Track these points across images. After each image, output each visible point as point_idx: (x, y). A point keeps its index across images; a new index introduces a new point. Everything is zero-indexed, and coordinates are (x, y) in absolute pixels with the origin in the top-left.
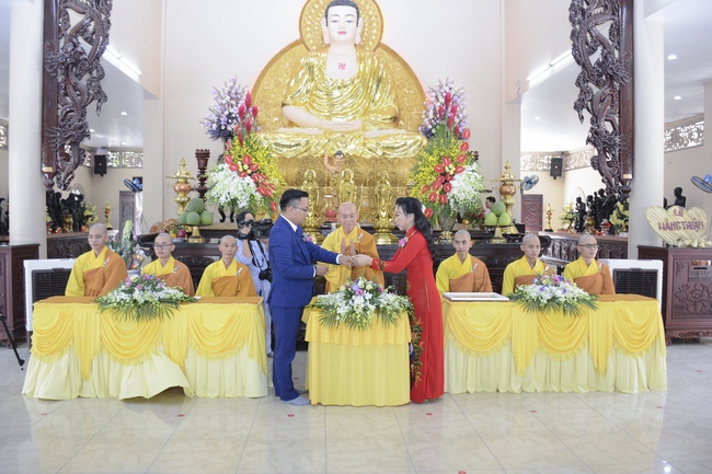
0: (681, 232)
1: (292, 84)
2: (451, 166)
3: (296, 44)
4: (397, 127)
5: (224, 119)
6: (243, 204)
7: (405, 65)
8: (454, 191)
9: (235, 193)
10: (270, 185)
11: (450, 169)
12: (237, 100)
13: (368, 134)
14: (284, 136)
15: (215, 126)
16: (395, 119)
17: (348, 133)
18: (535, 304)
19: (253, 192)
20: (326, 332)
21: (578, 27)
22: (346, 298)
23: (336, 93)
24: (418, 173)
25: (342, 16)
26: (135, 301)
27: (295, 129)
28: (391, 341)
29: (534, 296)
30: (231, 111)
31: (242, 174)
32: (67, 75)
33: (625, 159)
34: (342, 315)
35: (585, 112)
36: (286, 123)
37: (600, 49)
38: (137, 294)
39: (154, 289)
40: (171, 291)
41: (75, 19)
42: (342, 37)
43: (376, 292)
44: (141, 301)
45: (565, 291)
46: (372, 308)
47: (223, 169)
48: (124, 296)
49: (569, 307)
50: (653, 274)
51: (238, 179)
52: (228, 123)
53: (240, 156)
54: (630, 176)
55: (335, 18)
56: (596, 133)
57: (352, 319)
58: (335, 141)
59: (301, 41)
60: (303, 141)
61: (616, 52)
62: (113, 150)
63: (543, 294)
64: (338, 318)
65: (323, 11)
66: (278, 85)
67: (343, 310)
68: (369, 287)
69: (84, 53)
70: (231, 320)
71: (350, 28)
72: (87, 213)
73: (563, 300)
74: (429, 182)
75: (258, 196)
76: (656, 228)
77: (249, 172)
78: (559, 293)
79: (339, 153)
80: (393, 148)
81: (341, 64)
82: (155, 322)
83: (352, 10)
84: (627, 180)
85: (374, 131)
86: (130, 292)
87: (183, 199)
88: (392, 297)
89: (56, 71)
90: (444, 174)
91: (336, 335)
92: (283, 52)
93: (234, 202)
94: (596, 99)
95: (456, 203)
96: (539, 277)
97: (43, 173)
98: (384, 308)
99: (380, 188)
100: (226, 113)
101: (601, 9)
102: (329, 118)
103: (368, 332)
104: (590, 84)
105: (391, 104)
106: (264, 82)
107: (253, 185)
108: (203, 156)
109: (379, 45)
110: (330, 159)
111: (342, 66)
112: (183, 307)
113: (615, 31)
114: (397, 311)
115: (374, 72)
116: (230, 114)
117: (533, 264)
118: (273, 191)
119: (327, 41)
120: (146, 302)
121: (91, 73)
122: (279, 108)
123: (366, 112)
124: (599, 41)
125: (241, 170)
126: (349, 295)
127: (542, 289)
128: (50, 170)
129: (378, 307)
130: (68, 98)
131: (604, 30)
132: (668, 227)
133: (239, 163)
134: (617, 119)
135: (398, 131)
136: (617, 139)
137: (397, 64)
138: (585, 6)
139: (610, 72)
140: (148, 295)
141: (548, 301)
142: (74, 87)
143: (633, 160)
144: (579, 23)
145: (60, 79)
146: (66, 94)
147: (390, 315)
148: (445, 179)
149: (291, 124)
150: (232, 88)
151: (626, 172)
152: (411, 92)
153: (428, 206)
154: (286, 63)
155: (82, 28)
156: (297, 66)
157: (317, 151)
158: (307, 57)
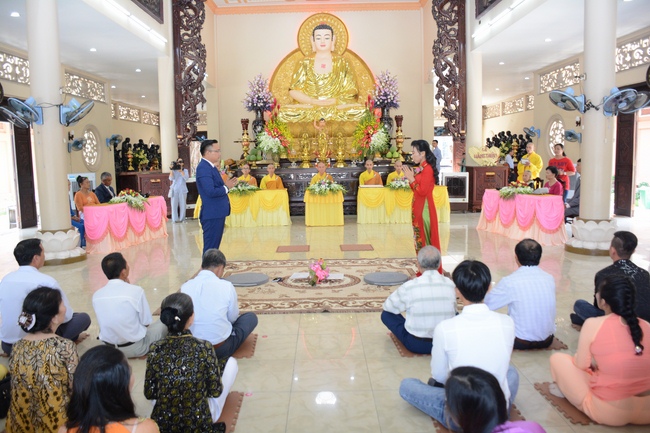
0: (486, 159)
1: (295, 76)
3: (296, 51)
4: (356, 102)
5: (255, 100)
6: (275, 151)
7: (362, 62)
8: (372, 142)
9: (271, 146)
10: (287, 141)
11: (371, 131)
12: (262, 88)
13: (339, 107)
14: (291, 109)
15: (250, 104)
16: (356, 97)
17: (327, 106)
18: (393, 188)
19: (279, 145)
20: (311, 198)
21: (437, 57)
23: (321, 83)
25: (323, 36)
26: (239, 190)
27: (297, 105)
28: (336, 201)
29: (394, 185)
31: (274, 137)
32: (187, 90)
33: (462, 123)
34: (317, 192)
35: (441, 100)
36: (292, 101)
37: (449, 68)
38: (239, 187)
41: (189, 63)
42: (323, 48)
43: (330, 183)
44: (241, 190)
46: (328, 189)
47: (264, 135)
50: (464, 178)
51: (272, 139)
52: (258, 102)
53: (272, 128)
54: (464, 132)
55: (319, 37)
56: (446, 110)
57: (320, 193)
58: (320, 111)
59: (299, 50)
60: (302, 113)
61: (457, 69)
66: (286, 76)
67: (317, 190)
69: (194, 79)
70: (276, 196)
71: (328, 43)
74: (361, 138)
75: (282, 147)
76: (473, 158)
77: (277, 135)
78: (403, 183)
79: (322, 119)
80: (354, 115)
81: (323, 64)
82: (247, 197)
83: (328, 32)
84: (462, 133)
85: (343, 105)
87: (246, 149)
88: (336, 185)
89: (181, 89)
90: (368, 134)
91: (315, 199)
92: (288, 56)
93: (271, 150)
94: (447, 93)
95: (373, 147)
97: (177, 138)
98: (333, 189)
100: (257, 96)
101: (449, 47)
102: (316, 98)
103: (327, 198)
104: (443, 86)
105: (353, 87)
106: (278, 75)
107: (279, 142)
108: (245, 123)
109: (347, 50)
110: (317, 123)
111: (323, 66)
113: (456, 59)
114: (338, 190)
115: (343, 68)
116: (259, 96)
117: (399, 173)
118: (289, 144)
119: (314, 50)
120: (243, 190)
121: (198, 89)
122: (287, 91)
123: (339, 93)
124: (448, 63)
125: (273, 135)
126: (320, 184)
127: (397, 183)
129: (330, 189)
130: (187, 102)
131: (450, 59)
132: (478, 156)
133: (272, 132)
135: (357, 104)
136: (458, 113)
137: (358, 61)
138: (440, 46)
139: (453, 79)
140: (244, 188)
141: (399, 187)
142: (190, 96)
143: (466, 123)
144: (438, 55)
145: (183, 92)
146: (186, 100)
147: (335, 192)
148: (369, 136)
149: (295, 101)
150: (259, 81)
151: (463, 129)
152: (366, 78)
153: (360, 150)
154: (290, 63)
155: (192, 67)
156: (298, 65)
157: (310, 118)
158: (303, 60)
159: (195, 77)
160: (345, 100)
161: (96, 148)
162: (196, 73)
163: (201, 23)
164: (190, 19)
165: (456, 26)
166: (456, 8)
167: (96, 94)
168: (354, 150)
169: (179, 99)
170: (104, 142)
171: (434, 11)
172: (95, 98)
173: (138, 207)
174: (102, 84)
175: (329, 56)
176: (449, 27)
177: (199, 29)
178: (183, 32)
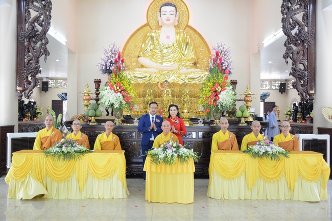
1: (143, 46)
2: (219, 87)
3: (145, 26)
4: (196, 68)
5: (108, 64)
6: (116, 106)
8: (220, 100)
9: (113, 101)
10: (130, 97)
11: (219, 89)
12: (115, 54)
13: (181, 72)
14: (139, 73)
15: (104, 68)
16: (195, 64)
17: (170, 71)
18: (256, 155)
19: (122, 100)
20: (154, 166)
21: (285, 16)
22: (163, 150)
23: (165, 51)
24: (203, 91)
25: (168, 11)
26: (63, 152)
27: (144, 69)
28: (185, 171)
29: (256, 150)
30: (112, 60)
31: (117, 91)
32: (30, 42)
33: (311, 83)
34: (162, 158)
35: (289, 59)
36: (140, 66)
37: (297, 27)
38: (64, 148)
39: (72, 146)
40: (81, 147)
42: (168, 22)
43: (178, 147)
44: (66, 151)
45: (272, 148)
46: (176, 155)
47: (107, 89)
48: (57, 149)
49: (274, 156)
50: (325, 142)
52: (111, 66)
53: (115, 83)
54: (313, 92)
55: (165, 13)
56: (295, 70)
57: (166, 160)
58: (164, 75)
60: (148, 75)
61: (306, 28)
62: (52, 79)
63: (261, 149)
64: (159, 160)
65: (159, 9)
67: (162, 156)
68: (175, 145)
69: (38, 31)
70: (109, 161)
71: (172, 18)
72: (38, 111)
73: (271, 153)
74: (208, 96)
75: (124, 102)
76: (327, 119)
77: (120, 90)
78: (269, 149)
79: (166, 81)
80: (194, 79)
81: (168, 36)
82: (72, 161)
83: (173, 9)
84: (311, 94)
85: (184, 70)
86: (61, 147)
87: (87, 104)
88: (185, 150)
89: (24, 40)
90: (216, 91)
91: (159, 168)
92: (138, 30)
93: (112, 105)
94: (295, 53)
95: (221, 106)
96: (259, 141)
97: (17, 90)
98: (182, 155)
99: (184, 98)
100: (110, 61)
101: (298, 6)
102: (161, 63)
103: (174, 167)
104: (292, 45)
105: (193, 56)
106: (129, 45)
107: (121, 97)
108: (98, 83)
109: (187, 26)
110: (161, 84)
111: (168, 37)
112: (86, 155)
113: (305, 17)
114: (188, 157)
115: (184, 40)
116: (112, 61)
117: (257, 136)
118: (131, 100)
119: (160, 24)
120: (68, 152)
121: (42, 41)
122: (136, 58)
123: (180, 60)
124: (297, 23)
125: (116, 89)
126: (165, 149)
127: (260, 147)
128: (21, 89)
129: (178, 155)
130: (30, 53)
131: (299, 17)
133: (115, 86)
134: (306, 63)
135: (196, 70)
136: (306, 73)
137: (196, 35)
138: (290, 5)
139: (302, 38)
140: (69, 149)
141: (263, 153)
142: (33, 48)
143: (315, 83)
144: (286, 14)
145: (26, 44)
146: (29, 52)
147: (184, 159)
148: (216, 94)
149: (142, 66)
150: (112, 48)
151: (311, 89)
153: (207, 107)
154: (140, 35)
156: (146, 37)
157: (155, 80)
158: (151, 32)
159: (40, 28)
160: (185, 66)
162: (41, 26)
168: (201, 108)
175: (173, 30)
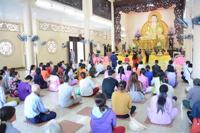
1: (147, 28)
5: (137, 35)
7: (165, 23)
8: (157, 45)
9: (134, 46)
11: (157, 43)
12: (139, 32)
15: (135, 36)
16: (163, 33)
19: (136, 46)
21: (175, 24)
23: (153, 30)
31: (135, 44)
37: (178, 26)
41: (118, 28)
42: (154, 21)
53: (135, 42)
59: (148, 21)
60: (147, 38)
62: (122, 37)
65: (151, 17)
66: (145, 28)
70: (131, 57)
72: (118, 48)
79: (152, 39)
83: (155, 17)
87: (129, 47)
92: (146, 23)
102: (152, 34)
106: (143, 28)
109: (161, 21)
111: (154, 25)
115: (159, 26)
121: (119, 34)
122: (145, 32)
123: (158, 32)
128: (116, 44)
149: (147, 35)
150: (138, 30)
152: (166, 27)
153: (154, 47)
154: (146, 25)
155: (118, 29)
156: (148, 25)
157: (149, 39)
159: (119, 31)
161: (100, 47)
163: (120, 19)
164: (118, 18)
165: (180, 15)
166: (180, 11)
167: (100, 35)
169: (115, 36)
170: (102, 45)
171: (174, 12)
172: (100, 36)
173: (102, 58)
174: (102, 33)
175: (156, 23)
176: (178, 16)
177: (120, 21)
178: (116, 22)
